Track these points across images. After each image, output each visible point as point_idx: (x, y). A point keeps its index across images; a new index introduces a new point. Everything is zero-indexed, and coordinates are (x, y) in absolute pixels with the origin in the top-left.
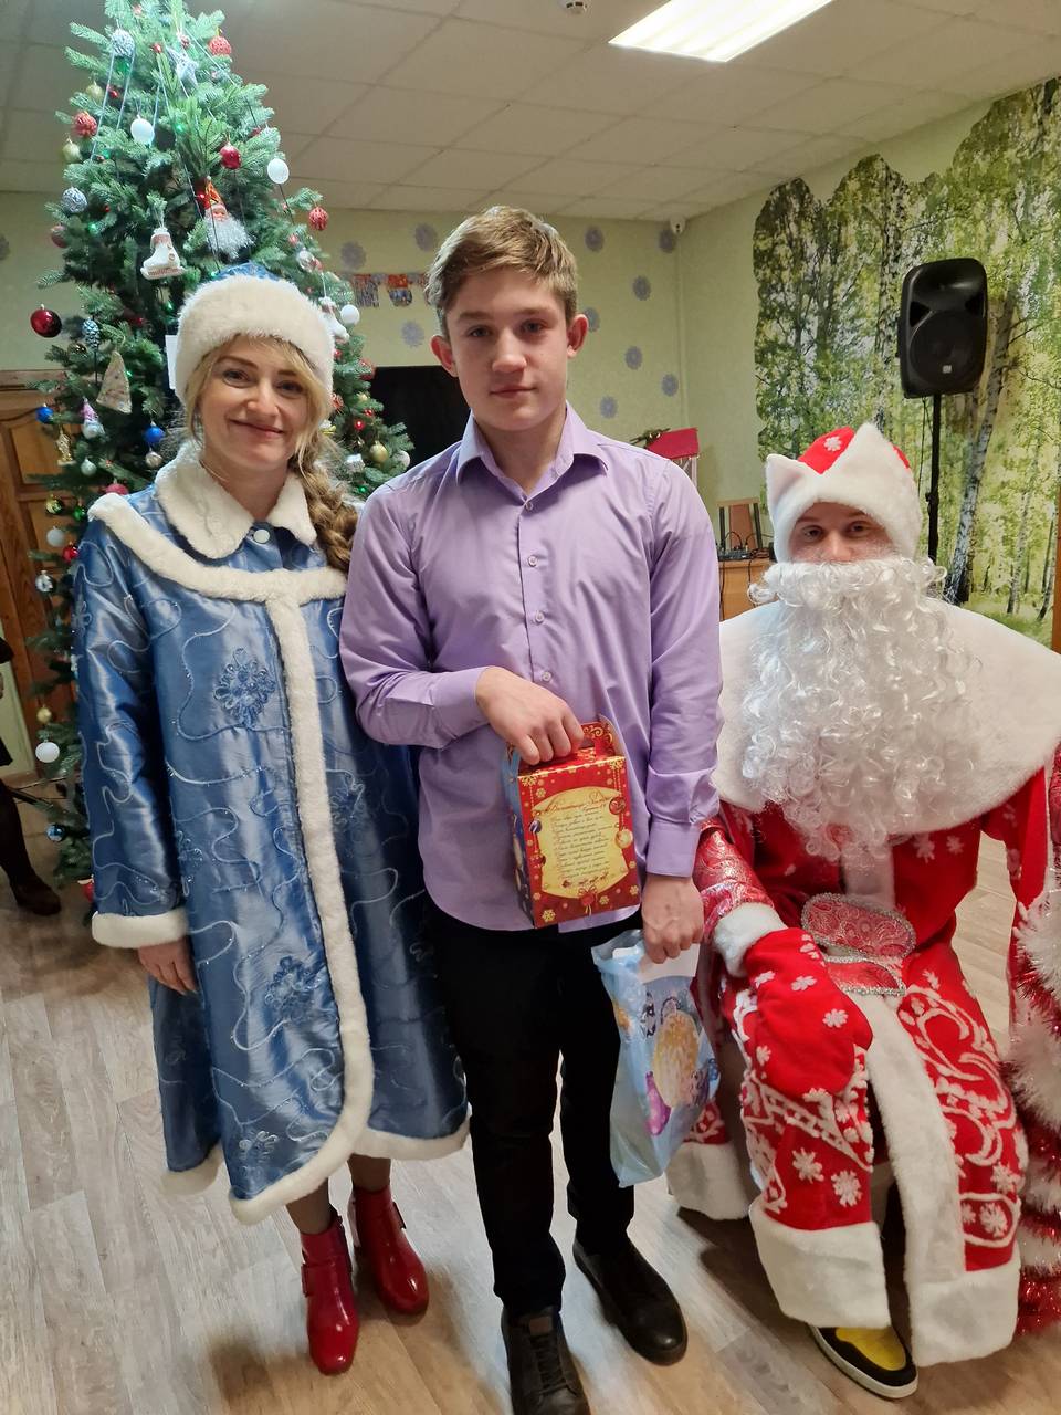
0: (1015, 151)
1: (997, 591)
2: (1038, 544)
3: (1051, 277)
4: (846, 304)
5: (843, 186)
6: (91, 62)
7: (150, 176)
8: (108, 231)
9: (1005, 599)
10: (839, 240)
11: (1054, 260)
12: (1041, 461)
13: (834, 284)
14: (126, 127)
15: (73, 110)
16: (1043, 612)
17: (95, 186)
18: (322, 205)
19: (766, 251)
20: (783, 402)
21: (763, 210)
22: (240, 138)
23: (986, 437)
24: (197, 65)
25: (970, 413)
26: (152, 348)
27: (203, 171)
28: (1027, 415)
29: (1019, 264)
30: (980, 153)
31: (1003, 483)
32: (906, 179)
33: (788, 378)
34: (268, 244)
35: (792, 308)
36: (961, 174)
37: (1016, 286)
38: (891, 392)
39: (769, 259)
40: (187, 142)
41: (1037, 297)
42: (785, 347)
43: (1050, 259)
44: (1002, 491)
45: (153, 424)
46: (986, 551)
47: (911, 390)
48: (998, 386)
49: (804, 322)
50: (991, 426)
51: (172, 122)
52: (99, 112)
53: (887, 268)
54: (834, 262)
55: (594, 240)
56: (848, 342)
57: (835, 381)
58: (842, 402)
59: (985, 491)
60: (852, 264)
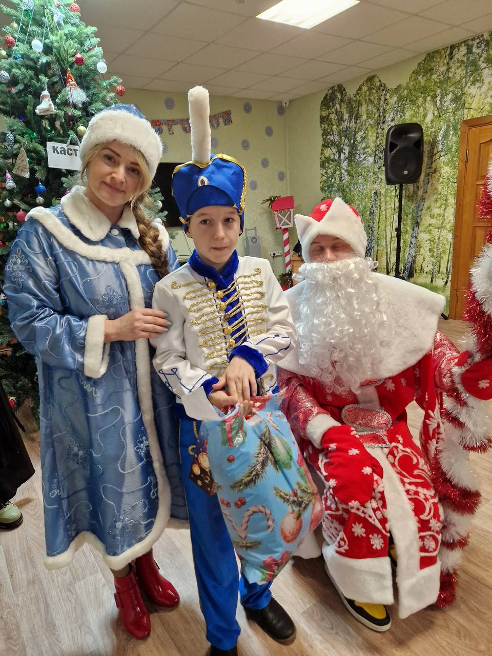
0: (436, 76)
1: (426, 273)
2: (444, 252)
3: (451, 133)
4: (361, 142)
5: (360, 89)
6: (13, 12)
7: (41, 67)
8: (20, 92)
9: (430, 276)
10: (358, 113)
11: (453, 125)
12: (446, 215)
13: (356, 133)
14: (30, 43)
15: (4, 34)
16: (446, 283)
17: (14, 70)
18: (122, 84)
19: (325, 116)
20: (332, 185)
21: (325, 98)
22: (84, 51)
23: (422, 204)
24: (64, 16)
25: (415, 193)
26: (40, 148)
27: (66, 66)
28: (440, 194)
29: (437, 127)
30: (421, 76)
31: (429, 224)
32: (388, 86)
33: (335, 175)
34: (96, 101)
35: (337, 143)
36: (413, 85)
37: (436, 136)
38: (381, 182)
39: (327, 120)
40: (59, 52)
41: (445, 142)
42: (333, 160)
43: (451, 125)
44: (429, 228)
45: (40, 183)
46: (422, 255)
47: (389, 182)
48: (427, 181)
49: (342, 149)
50: (424, 199)
51: (52, 42)
52: (16, 36)
53: (379, 126)
54: (356, 123)
55: (247, 108)
56: (362, 159)
57: (356, 177)
58: (359, 186)
59: (422, 228)
60: (364, 124)
